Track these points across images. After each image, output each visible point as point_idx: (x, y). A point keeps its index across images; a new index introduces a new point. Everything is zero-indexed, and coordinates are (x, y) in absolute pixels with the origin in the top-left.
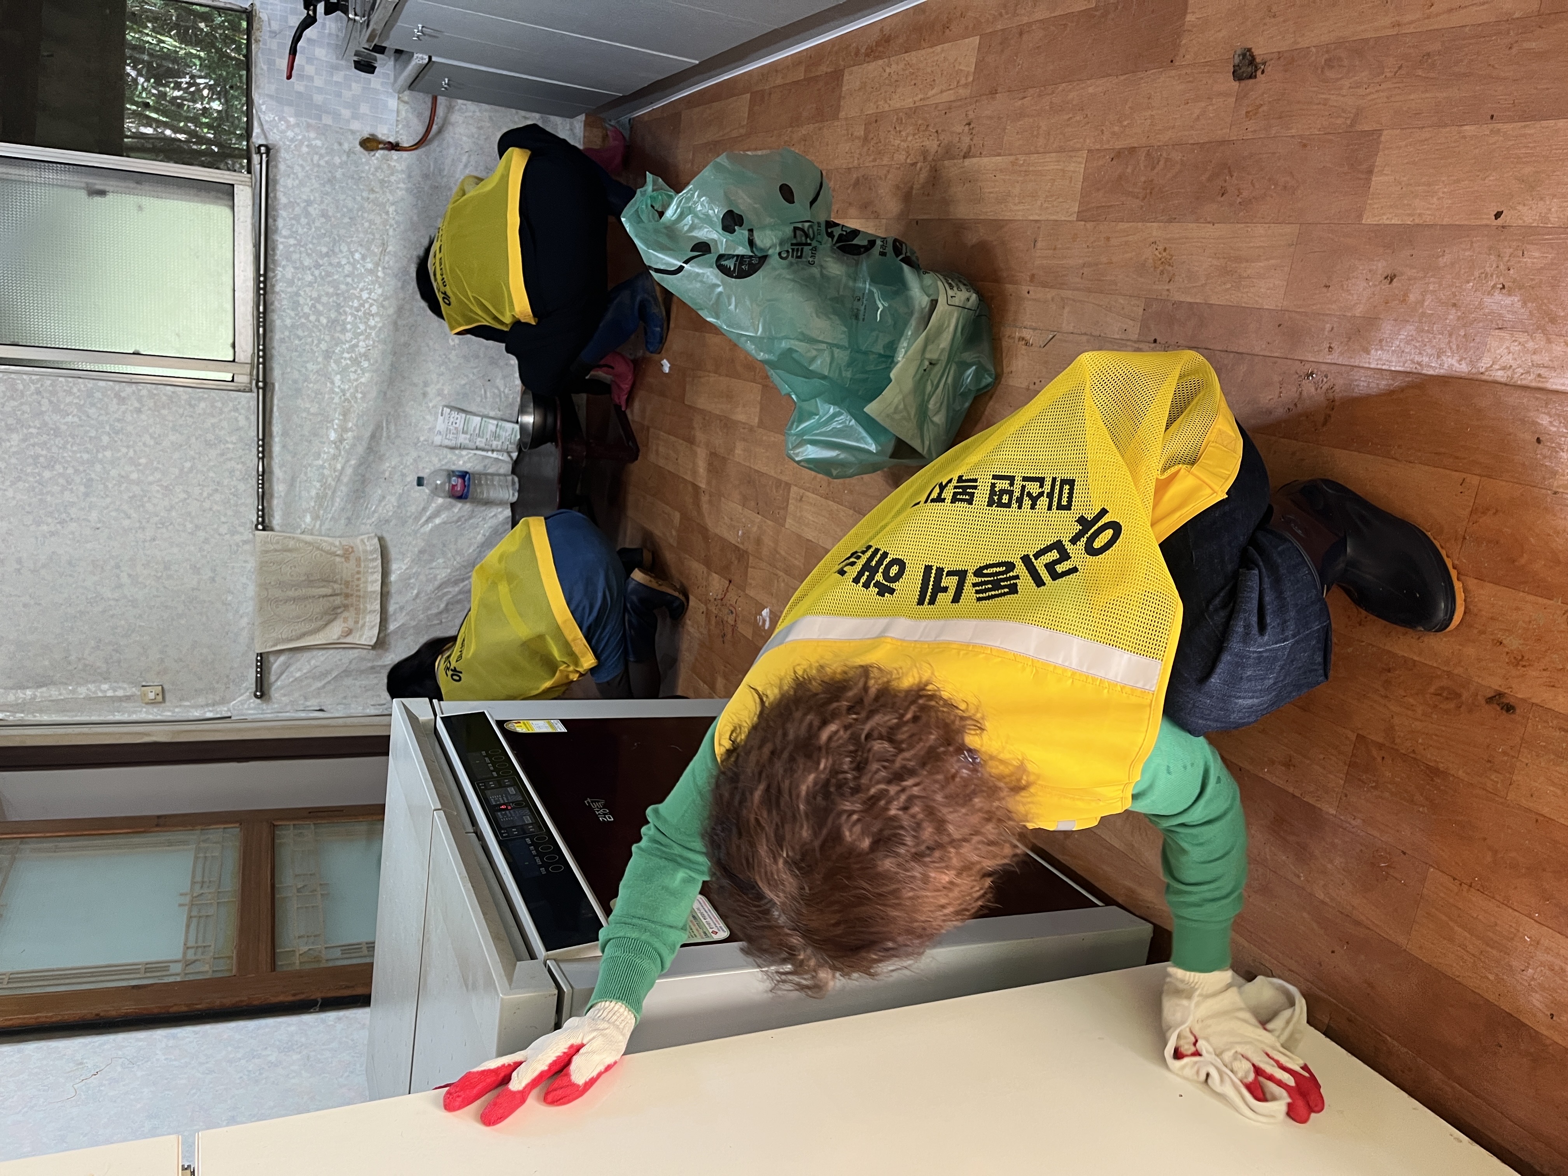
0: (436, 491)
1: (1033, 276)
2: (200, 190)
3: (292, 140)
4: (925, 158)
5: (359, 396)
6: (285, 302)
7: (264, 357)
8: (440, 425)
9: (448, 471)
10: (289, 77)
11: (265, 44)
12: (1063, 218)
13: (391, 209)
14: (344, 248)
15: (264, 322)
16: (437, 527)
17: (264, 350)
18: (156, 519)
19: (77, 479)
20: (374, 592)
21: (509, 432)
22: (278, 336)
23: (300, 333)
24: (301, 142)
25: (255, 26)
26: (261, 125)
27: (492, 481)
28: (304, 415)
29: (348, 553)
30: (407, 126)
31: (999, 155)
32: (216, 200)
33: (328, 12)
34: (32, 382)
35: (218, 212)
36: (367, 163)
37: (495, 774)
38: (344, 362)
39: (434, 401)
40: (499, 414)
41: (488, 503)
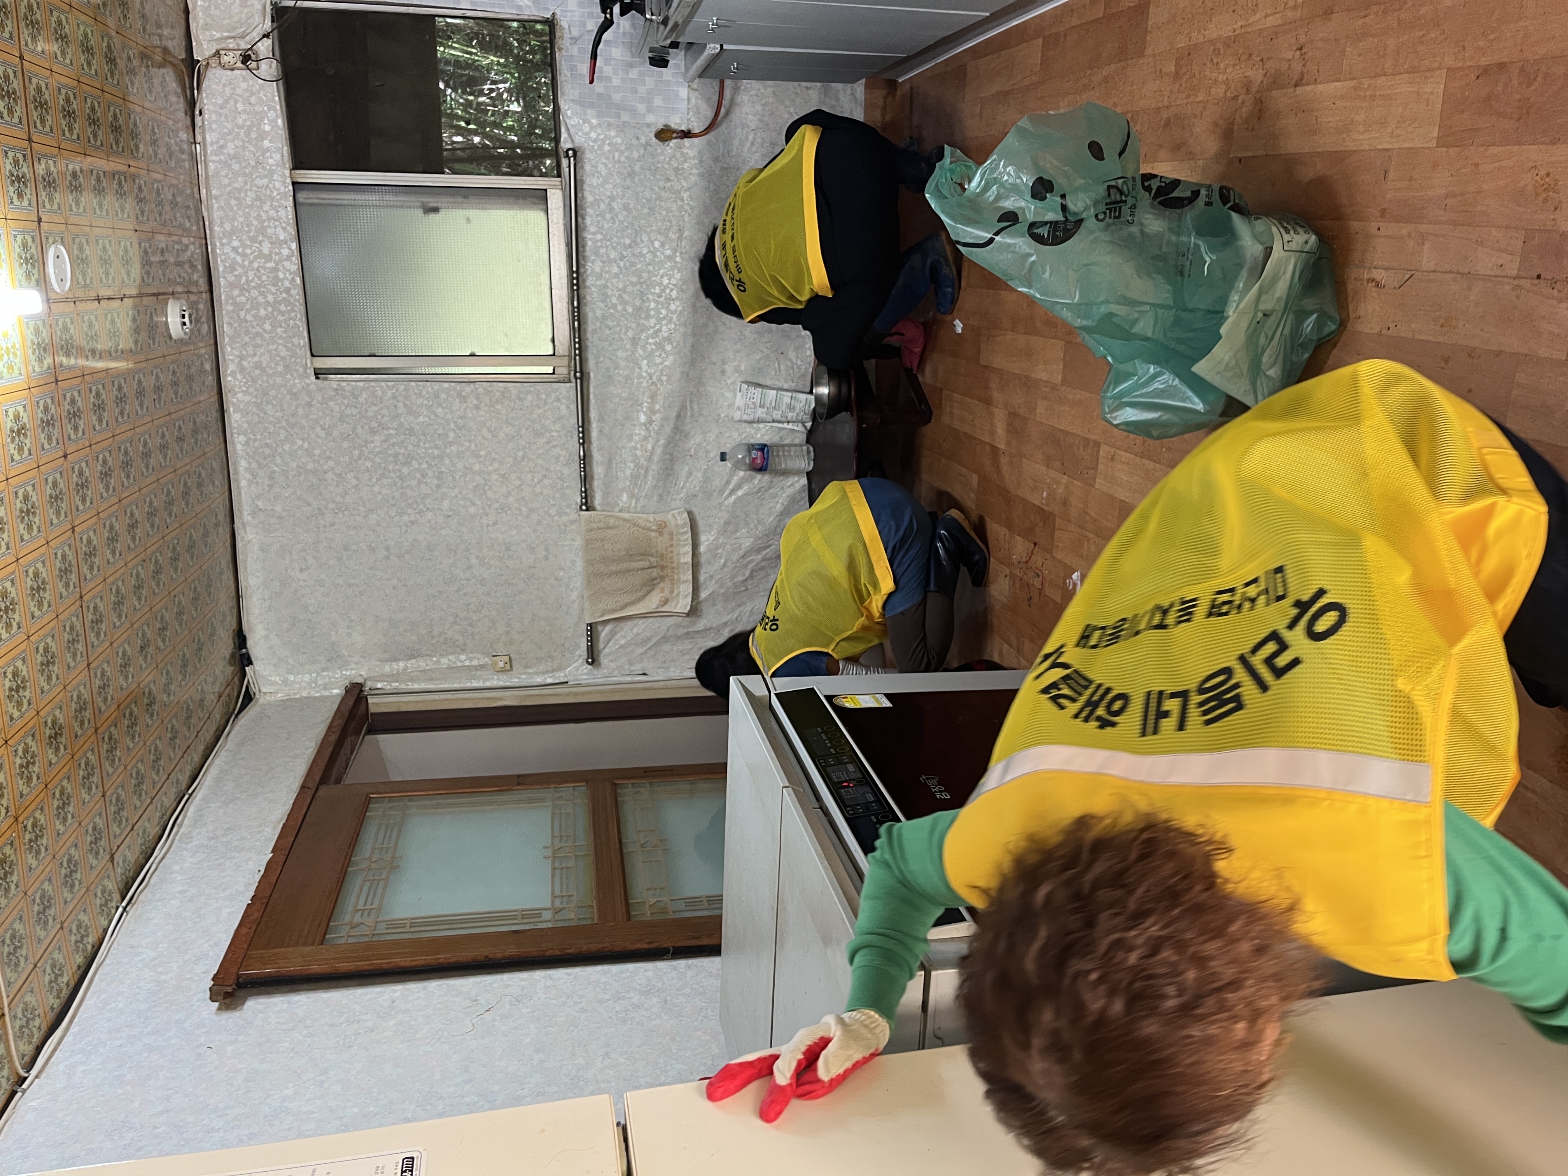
0: (737, 465)
1: (1383, 212)
2: (518, 198)
3: (595, 141)
4: (1248, 91)
5: (664, 378)
6: (595, 295)
7: (580, 349)
8: (739, 401)
9: (748, 445)
10: (591, 82)
11: (567, 51)
12: (1420, 145)
13: (685, 195)
14: (645, 238)
15: (579, 316)
16: (739, 499)
17: (579, 343)
18: (497, 505)
19: (430, 474)
20: (686, 563)
21: (803, 403)
22: (591, 327)
23: (610, 323)
24: (603, 141)
25: (558, 34)
26: (568, 130)
27: (789, 452)
28: (617, 400)
29: (661, 528)
30: (698, 112)
31: (1338, 80)
32: (532, 206)
33: (623, 13)
34: (388, 387)
35: (535, 216)
36: (662, 153)
37: (833, 751)
38: (649, 347)
39: (733, 378)
40: (793, 385)
41: (785, 473)
